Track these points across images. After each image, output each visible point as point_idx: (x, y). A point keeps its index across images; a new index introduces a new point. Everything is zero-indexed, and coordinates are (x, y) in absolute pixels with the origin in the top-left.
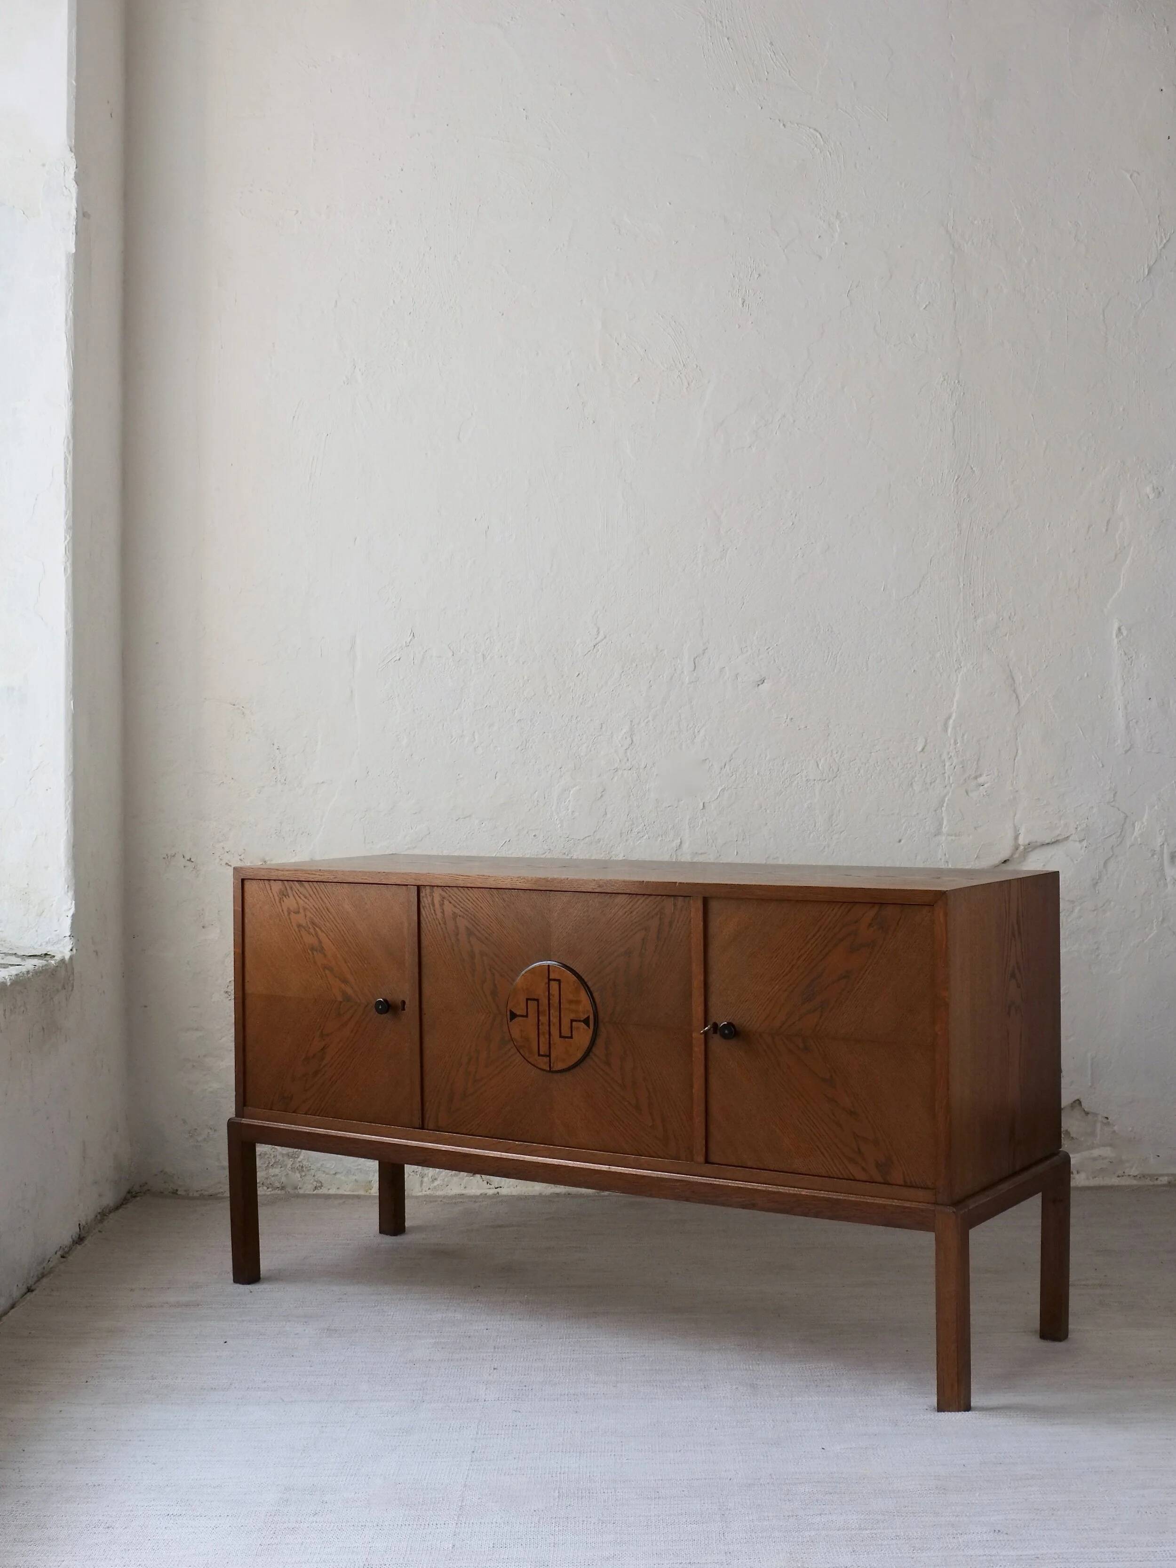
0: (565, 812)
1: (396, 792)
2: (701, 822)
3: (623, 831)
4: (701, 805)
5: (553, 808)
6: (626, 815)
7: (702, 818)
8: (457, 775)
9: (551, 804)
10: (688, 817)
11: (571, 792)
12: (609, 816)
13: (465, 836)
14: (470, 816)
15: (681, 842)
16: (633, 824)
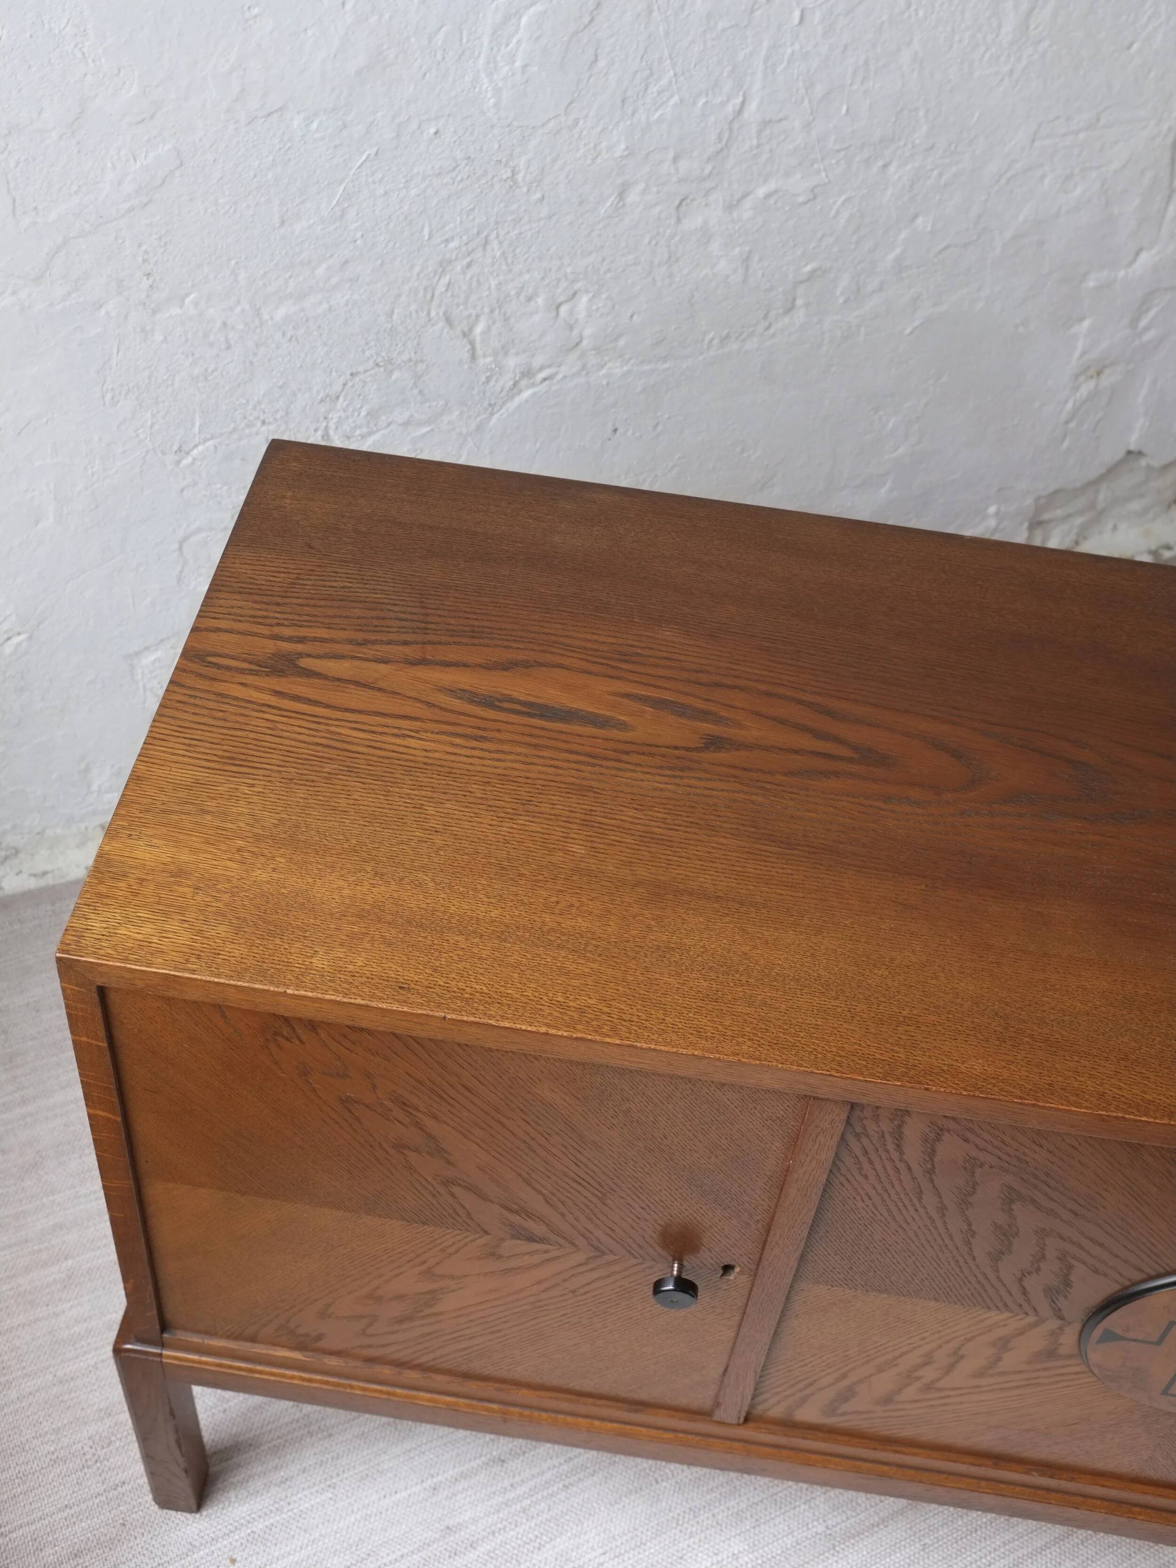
0: (506, 69)
1: (85, 75)
2: (789, 51)
3: (629, 93)
4: (797, 15)
5: (482, 60)
6: (638, 60)
7: (792, 44)
8: (246, 8)
9: (476, 55)
10: (766, 44)
11: (524, 20)
12: (602, 63)
13: (270, 158)
14: (280, 109)
15: (743, 103)
16: (652, 74)
